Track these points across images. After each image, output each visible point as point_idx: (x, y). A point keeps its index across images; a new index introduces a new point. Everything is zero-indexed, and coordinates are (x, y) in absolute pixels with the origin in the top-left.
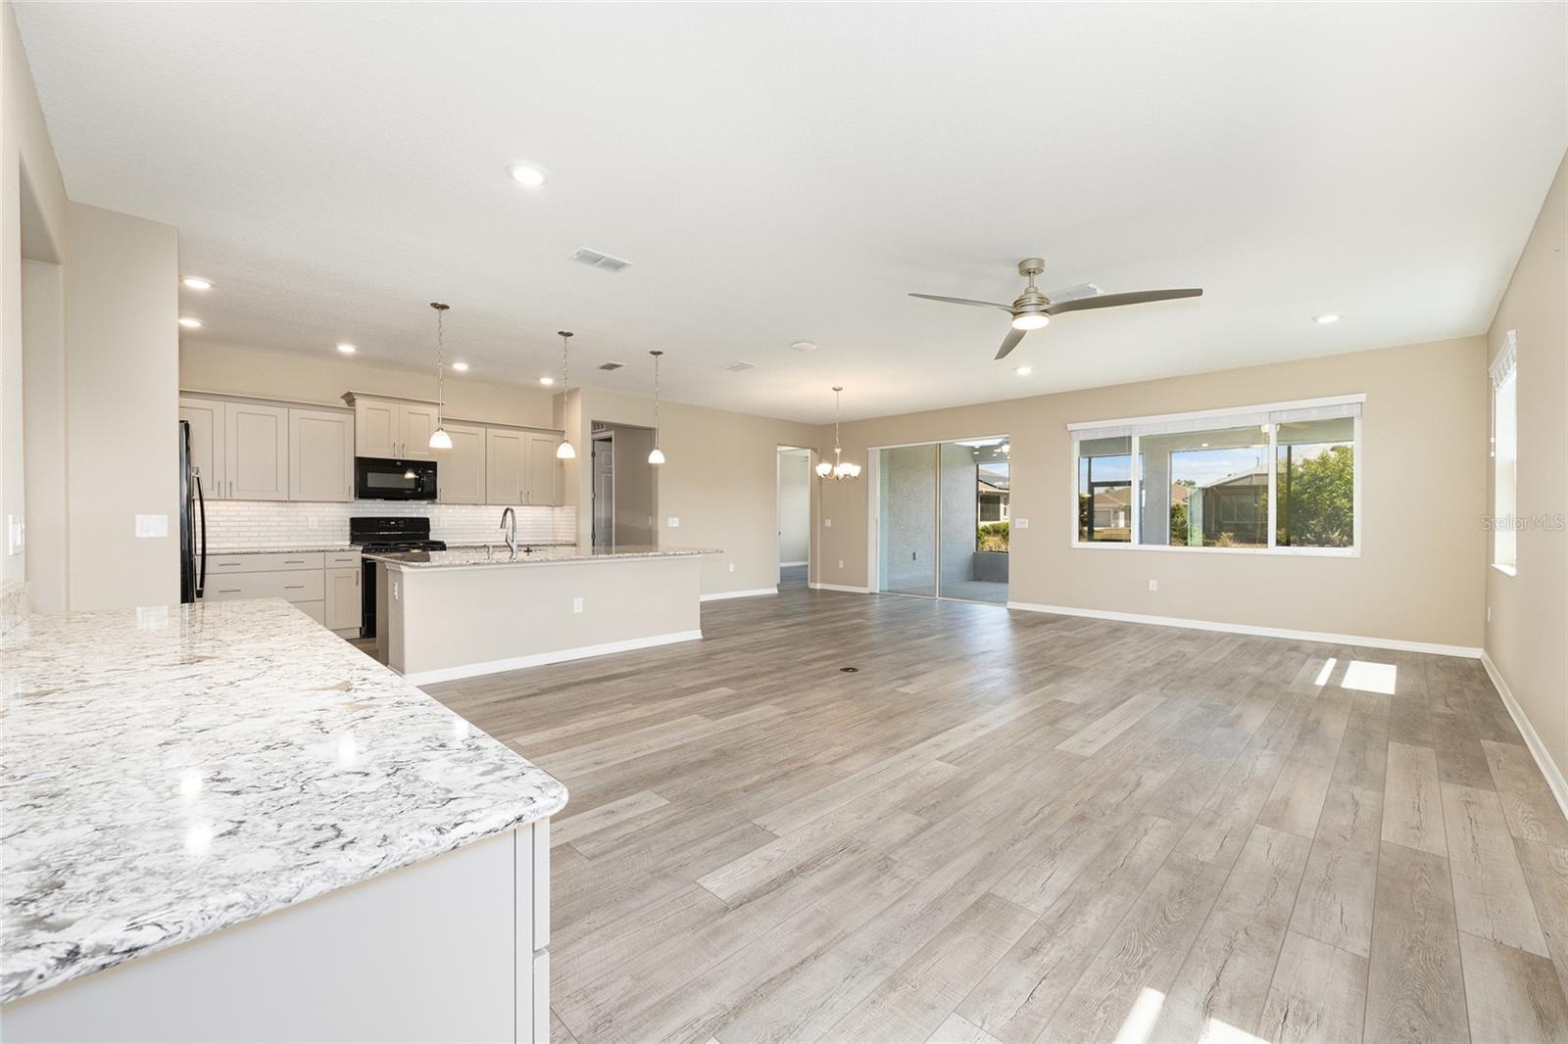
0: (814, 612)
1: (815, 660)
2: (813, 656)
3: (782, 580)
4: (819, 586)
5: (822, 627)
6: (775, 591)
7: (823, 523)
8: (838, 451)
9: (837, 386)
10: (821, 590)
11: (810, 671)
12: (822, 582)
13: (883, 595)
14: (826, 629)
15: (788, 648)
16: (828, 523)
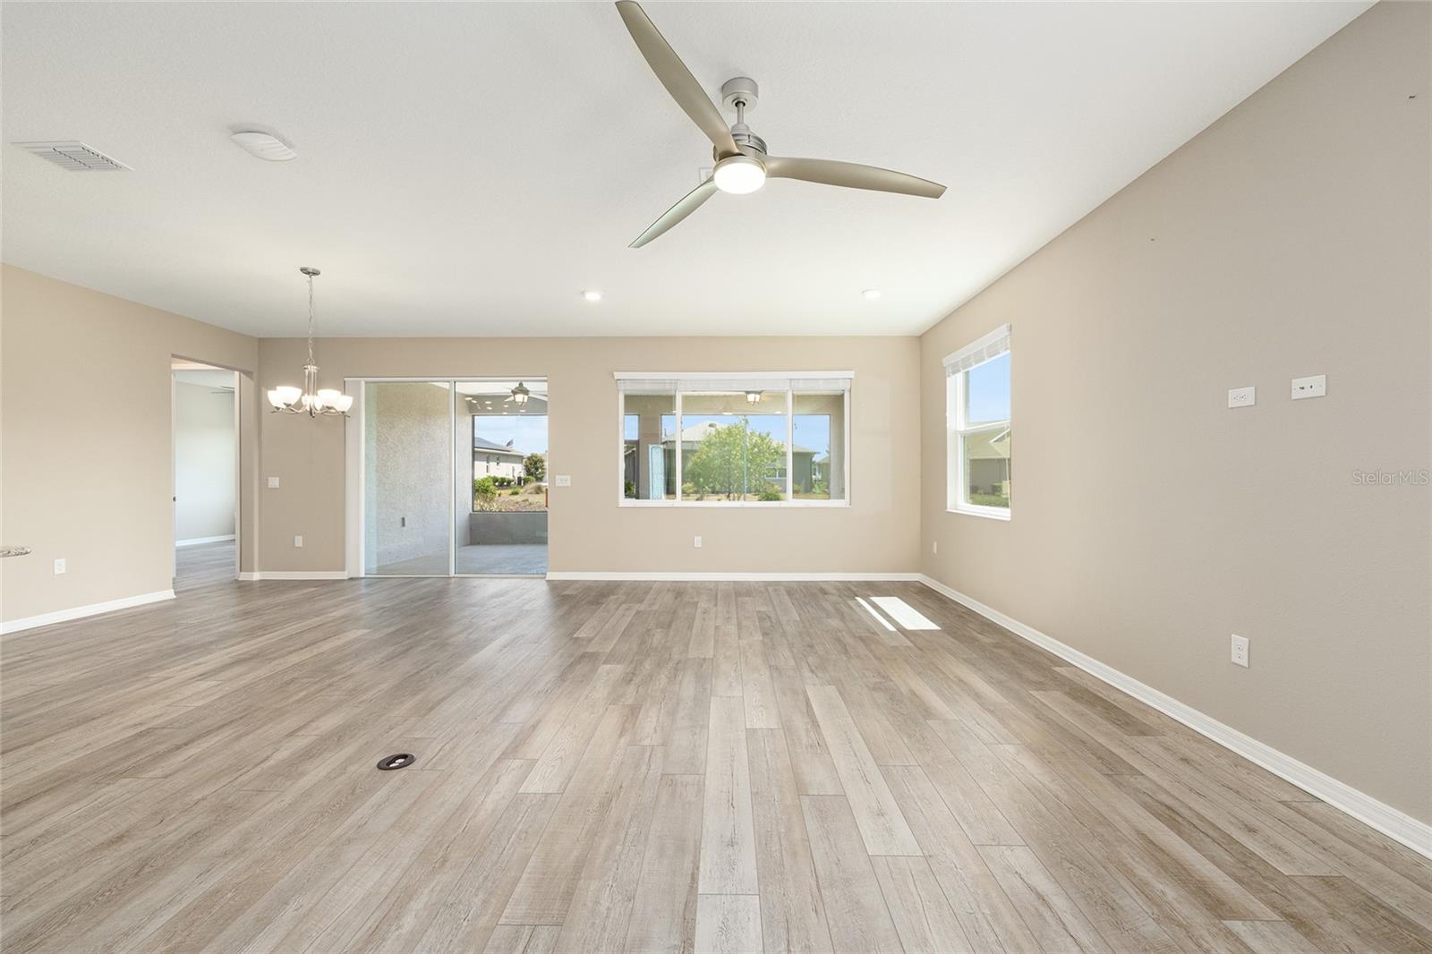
0: (263, 628)
1: (309, 754)
2: (299, 743)
3: (179, 571)
4: (256, 576)
5: (294, 659)
6: (169, 594)
7: (263, 483)
8: (312, 369)
9: (311, 266)
10: (261, 581)
11: (308, 794)
12: (261, 569)
13: (372, 582)
14: (301, 664)
15: (227, 733)
16: (274, 482)
